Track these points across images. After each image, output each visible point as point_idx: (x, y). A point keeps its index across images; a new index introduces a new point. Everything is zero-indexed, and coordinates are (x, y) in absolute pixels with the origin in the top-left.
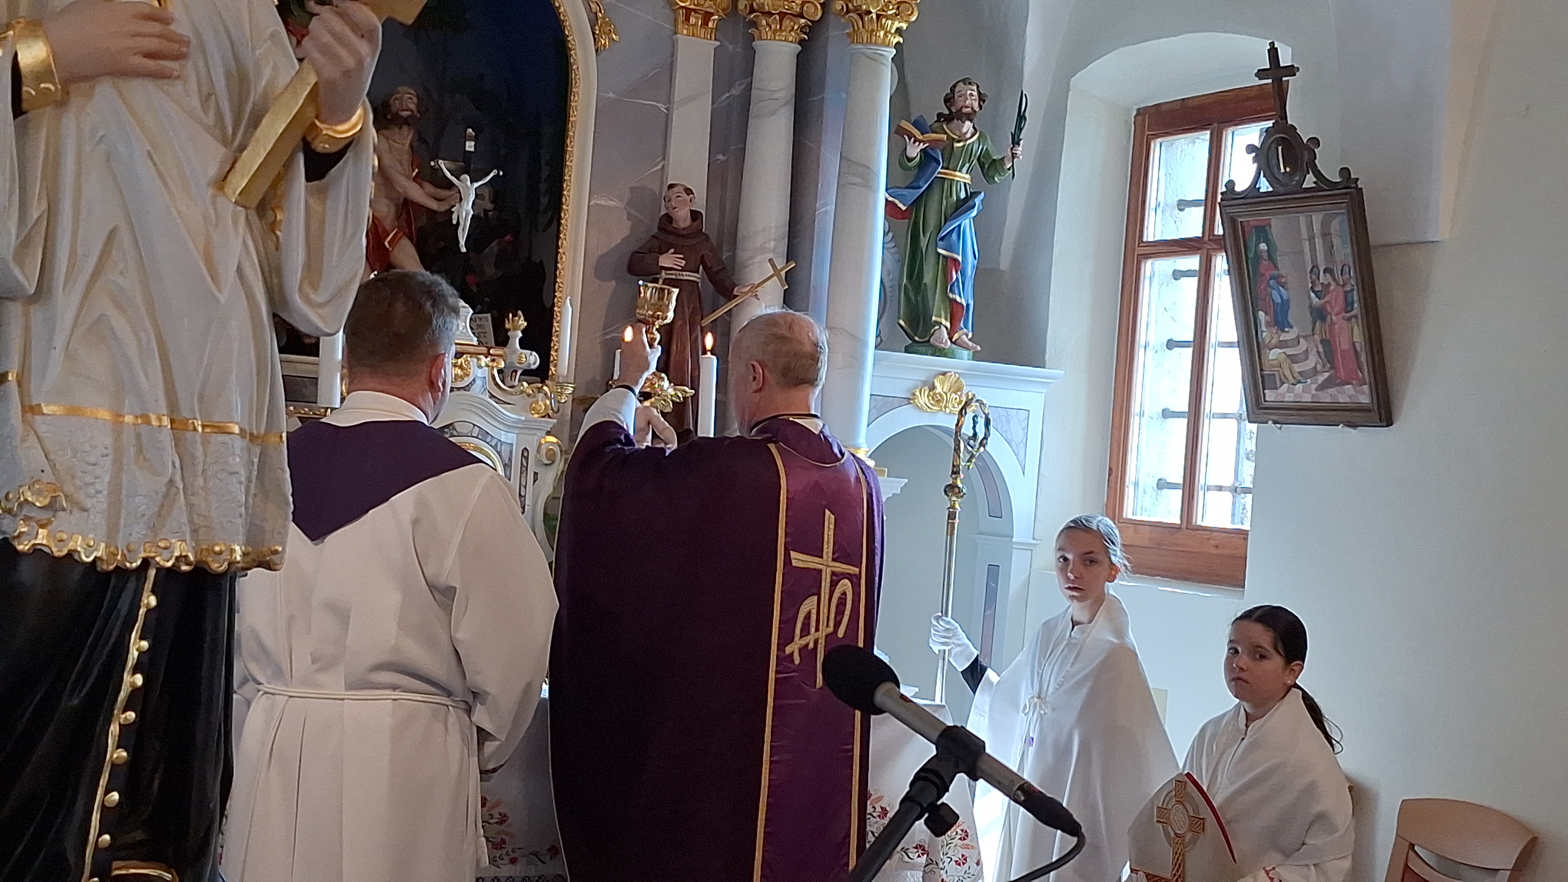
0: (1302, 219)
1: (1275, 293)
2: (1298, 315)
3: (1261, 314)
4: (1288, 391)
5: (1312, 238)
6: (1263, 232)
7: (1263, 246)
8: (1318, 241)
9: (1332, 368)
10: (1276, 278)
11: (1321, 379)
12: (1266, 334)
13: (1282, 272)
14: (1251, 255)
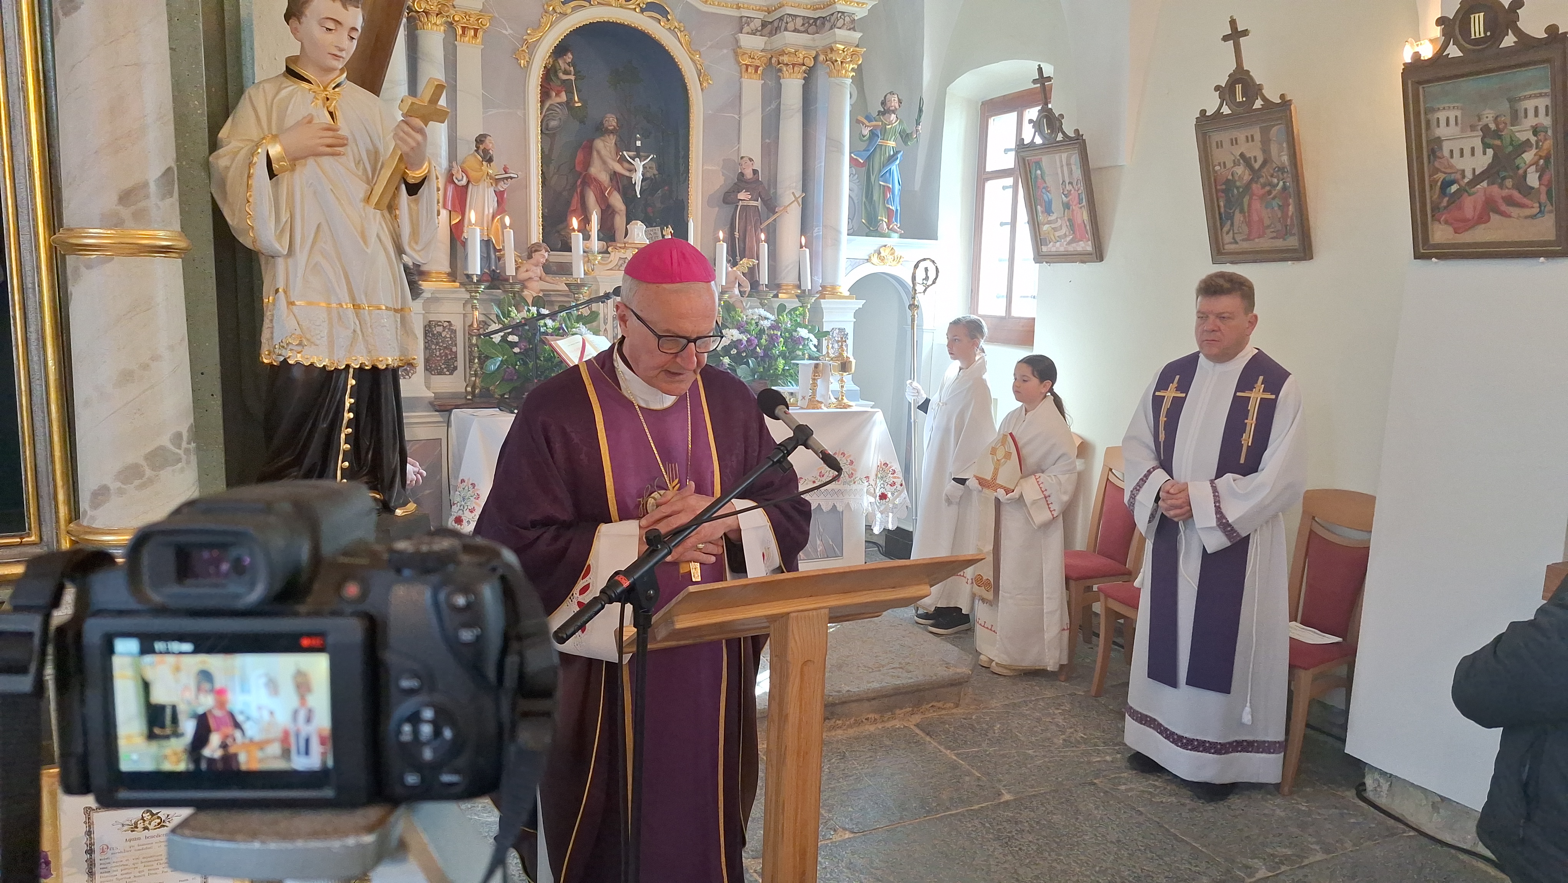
0: (1057, 156)
1: (1045, 195)
2: (1057, 206)
3: (1039, 207)
4: (1053, 246)
5: (1062, 166)
6: (1038, 164)
7: (1039, 172)
8: (1065, 168)
9: (1074, 233)
10: (1046, 188)
11: (1068, 239)
12: (1041, 217)
13: (1048, 184)
14: (1033, 177)
